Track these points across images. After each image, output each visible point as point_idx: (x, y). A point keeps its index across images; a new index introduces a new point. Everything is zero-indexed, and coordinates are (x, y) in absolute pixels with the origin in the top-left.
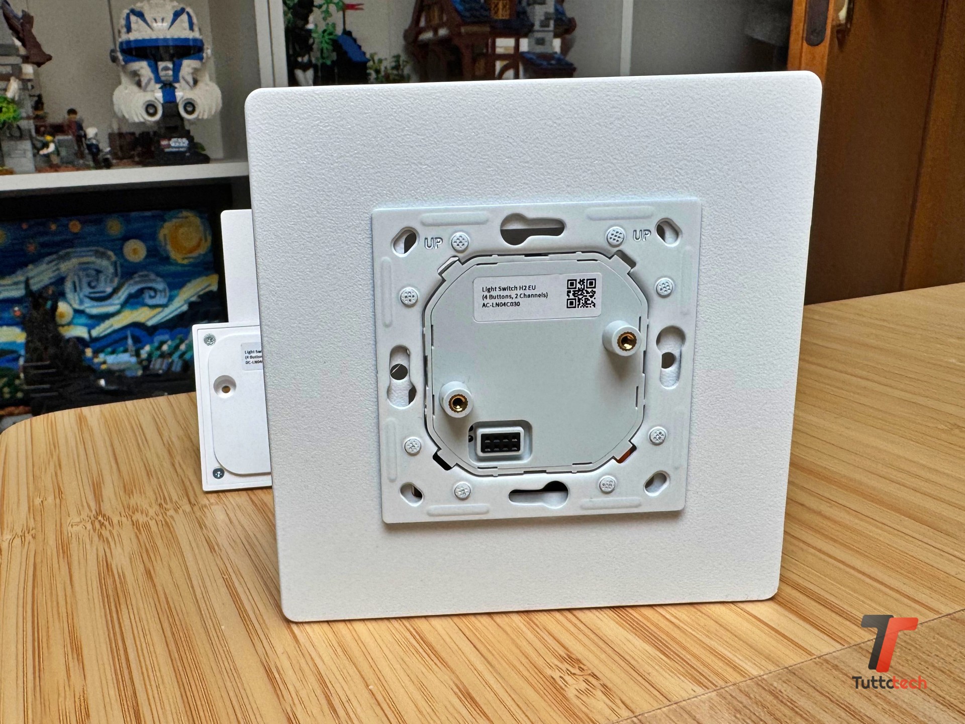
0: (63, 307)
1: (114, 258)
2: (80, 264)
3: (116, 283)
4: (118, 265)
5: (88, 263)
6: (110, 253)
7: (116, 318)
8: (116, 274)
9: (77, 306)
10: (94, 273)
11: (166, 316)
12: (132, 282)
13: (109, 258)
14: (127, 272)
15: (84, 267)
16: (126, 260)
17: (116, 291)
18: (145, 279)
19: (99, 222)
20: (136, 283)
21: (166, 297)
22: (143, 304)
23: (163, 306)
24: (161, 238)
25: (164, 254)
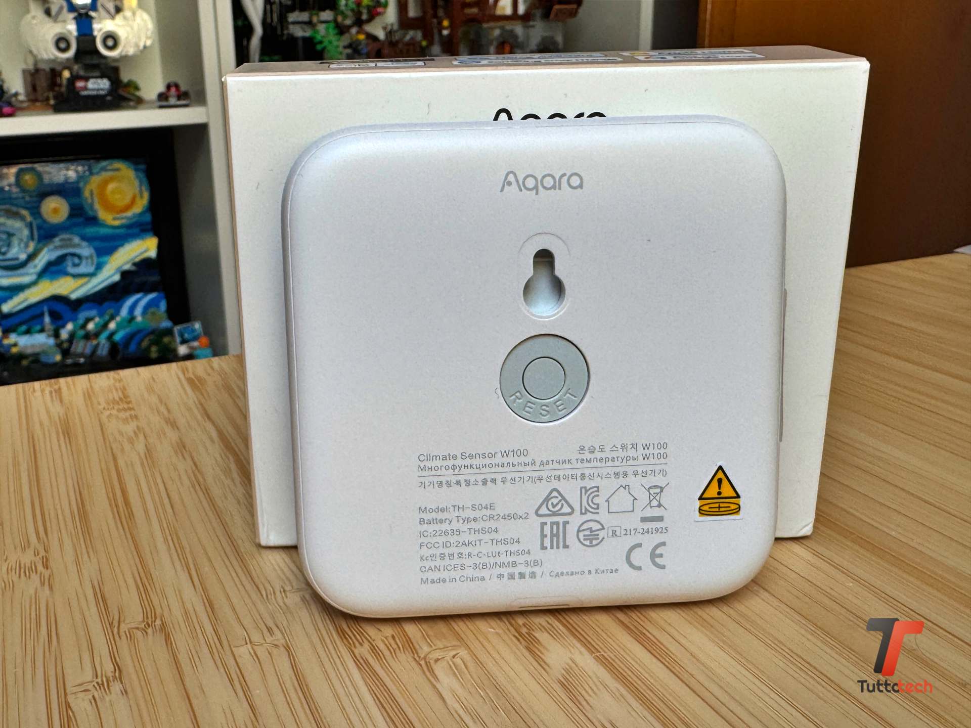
1: (29, 219)
3: (32, 249)
4: (35, 226)
6: (25, 213)
7: (32, 290)
8: (31, 237)
10: (4, 236)
11: (94, 288)
12: (51, 246)
13: (23, 219)
14: (45, 235)
16: (45, 221)
17: (31, 258)
18: (67, 243)
20: (57, 248)
21: (93, 264)
22: (66, 274)
23: (91, 275)
24: (87, 194)
25: (91, 213)
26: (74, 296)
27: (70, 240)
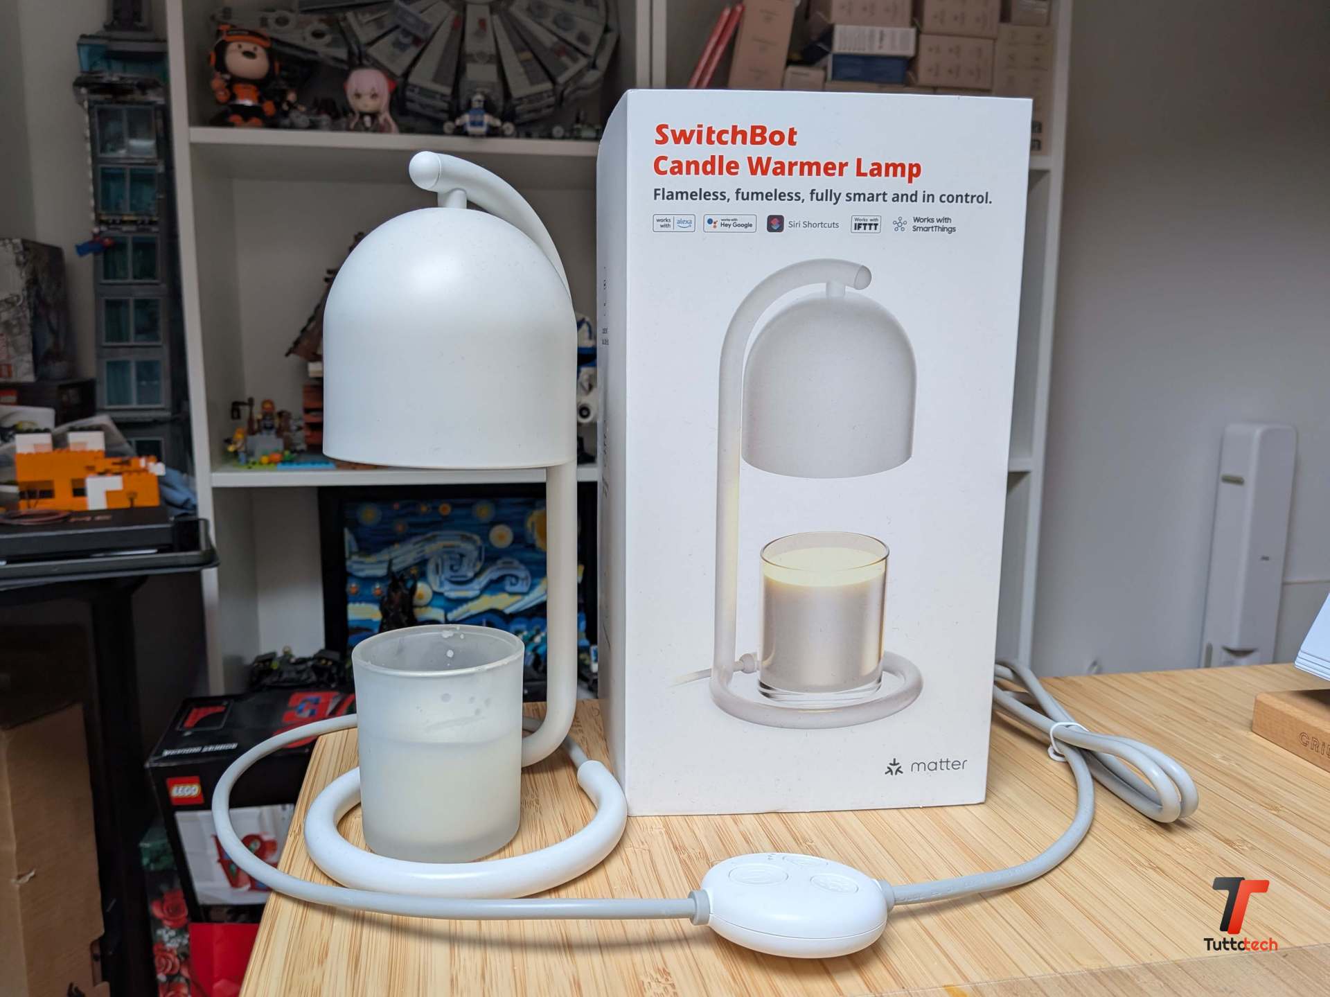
0: (422, 588)
1: (479, 542)
2: (445, 547)
3: (478, 568)
4: (483, 550)
5: (452, 547)
6: (476, 537)
7: (476, 603)
8: (480, 558)
9: (436, 589)
10: (458, 556)
11: (526, 605)
12: (494, 568)
13: (474, 542)
14: (490, 557)
15: (448, 551)
16: (491, 545)
17: (477, 575)
18: (508, 565)
19: (470, 506)
20: (499, 569)
21: (527, 585)
22: (503, 590)
23: (524, 594)
24: (529, 525)
25: (530, 542)
26: (508, 611)
27: (511, 563)
